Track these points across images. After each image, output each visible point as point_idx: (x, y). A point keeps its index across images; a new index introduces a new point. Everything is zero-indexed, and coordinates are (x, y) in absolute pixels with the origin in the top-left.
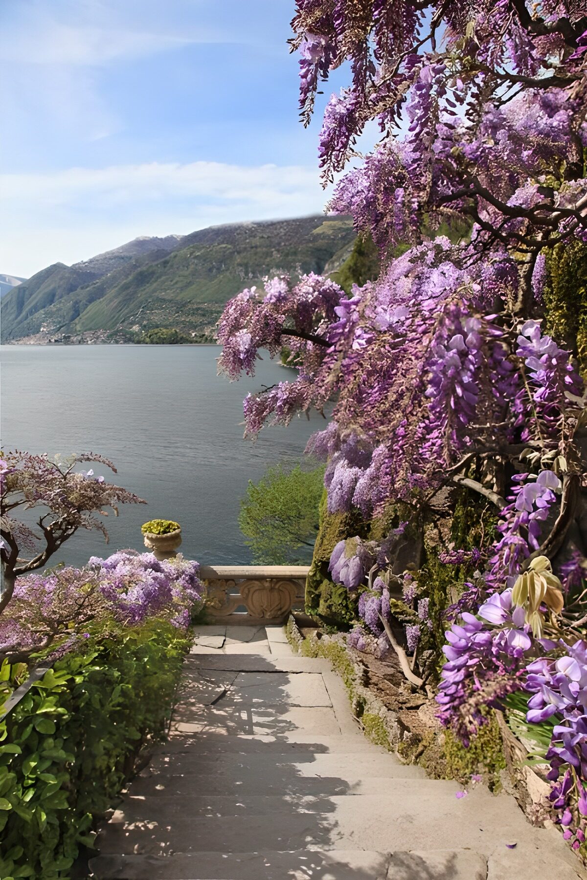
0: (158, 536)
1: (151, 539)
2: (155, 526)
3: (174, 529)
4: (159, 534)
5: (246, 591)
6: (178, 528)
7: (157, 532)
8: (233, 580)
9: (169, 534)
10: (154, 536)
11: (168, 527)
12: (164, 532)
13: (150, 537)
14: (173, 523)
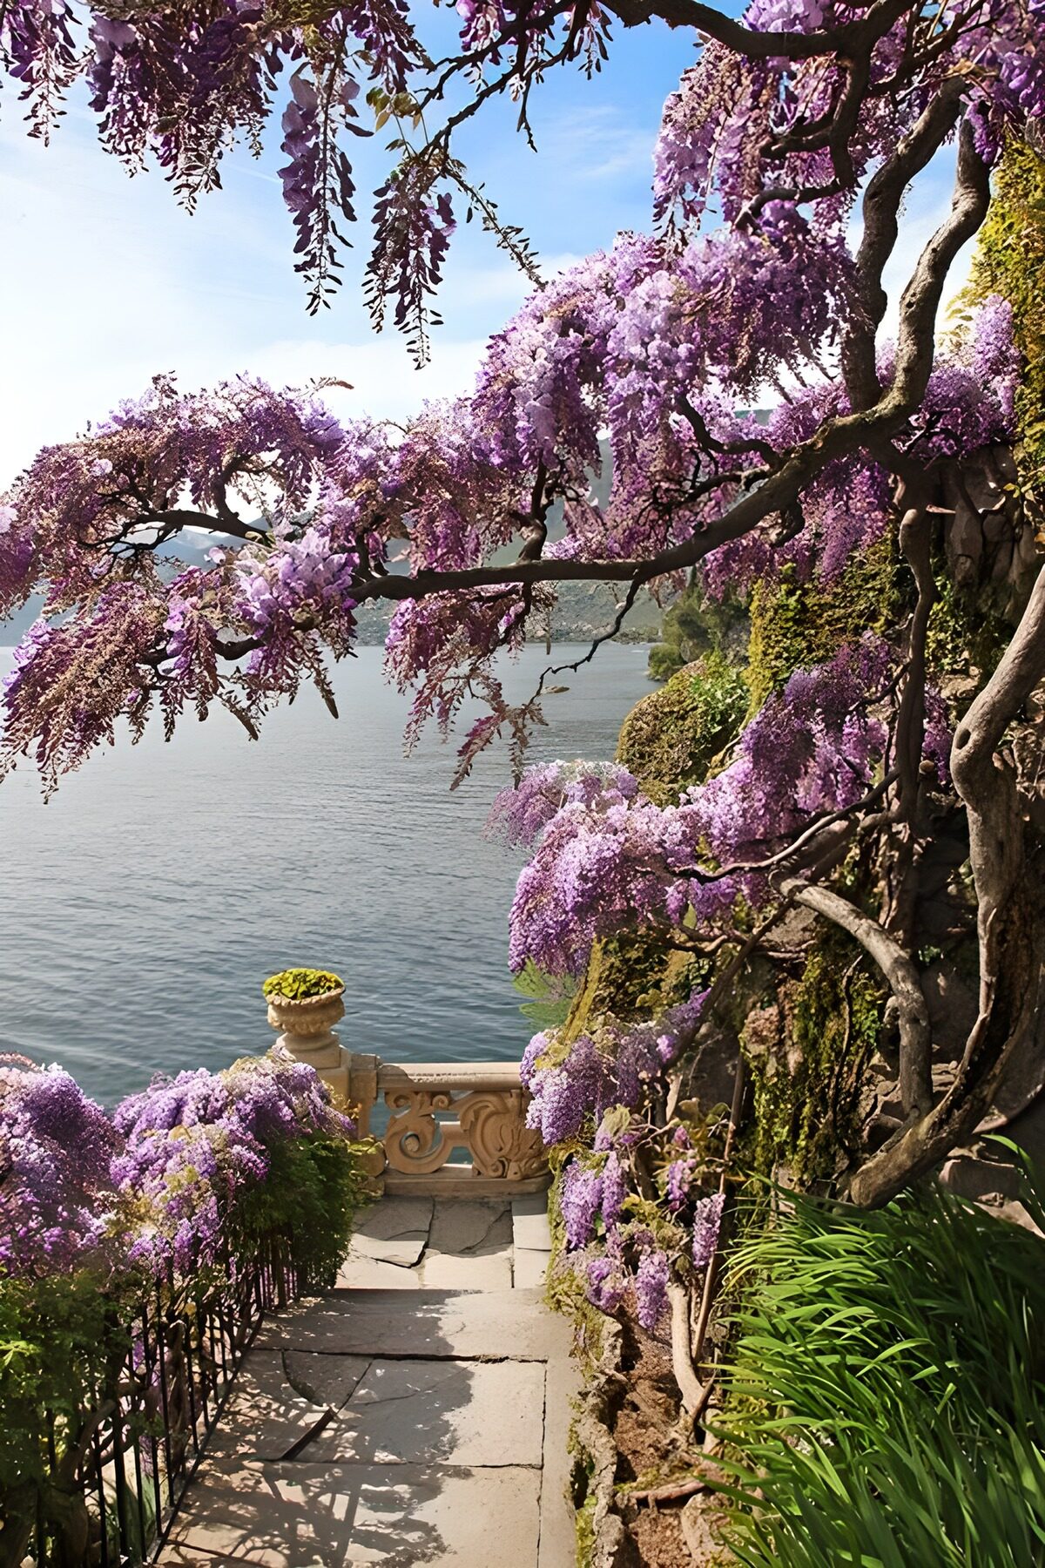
0: (293, 1002)
1: (278, 1008)
2: (291, 980)
3: (329, 988)
4: (294, 998)
5: (471, 1116)
6: (338, 985)
7: (291, 994)
8: (446, 1093)
9: (315, 999)
10: (285, 1002)
11: (316, 984)
12: (307, 994)
13: (277, 1003)
14: (328, 975)
